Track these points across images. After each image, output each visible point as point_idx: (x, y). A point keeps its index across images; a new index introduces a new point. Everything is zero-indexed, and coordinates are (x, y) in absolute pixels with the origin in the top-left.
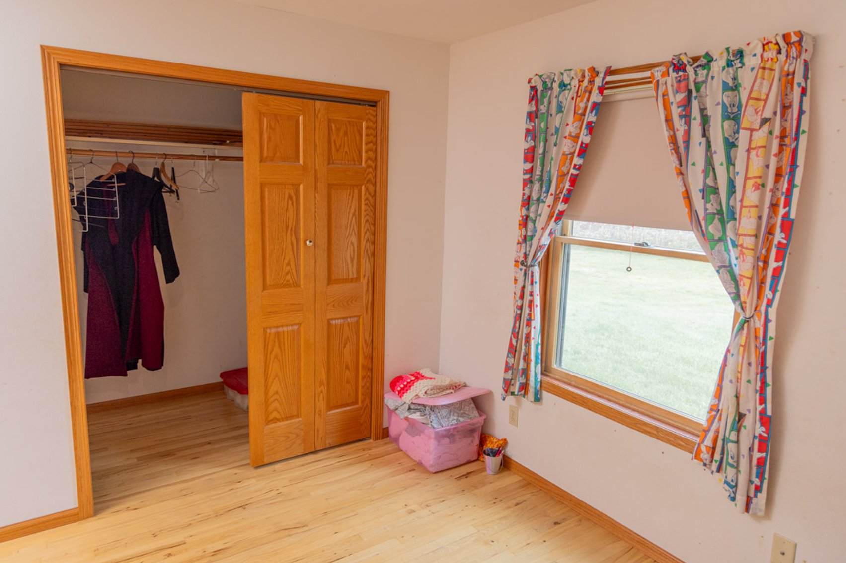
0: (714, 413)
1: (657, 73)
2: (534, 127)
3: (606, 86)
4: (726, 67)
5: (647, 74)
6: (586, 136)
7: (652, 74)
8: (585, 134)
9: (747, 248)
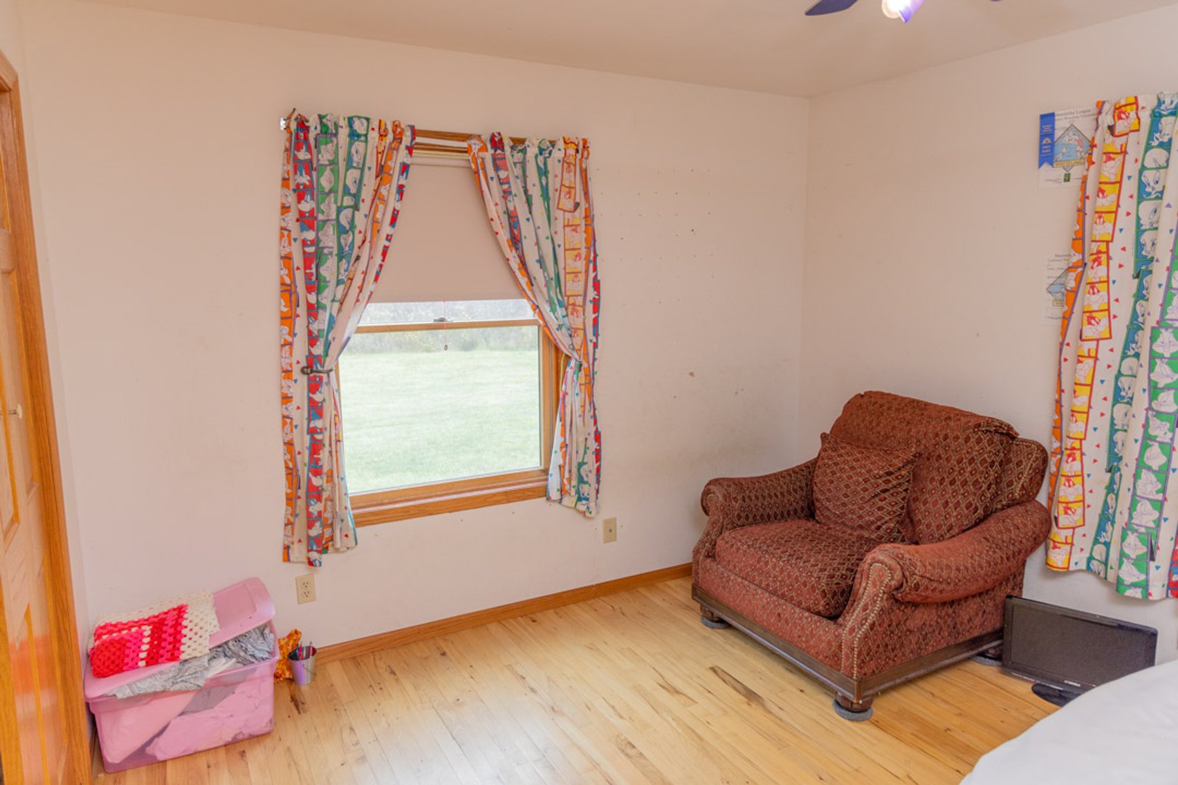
0: (564, 449)
1: (476, 146)
2: (311, 181)
3: (416, 146)
4: (539, 155)
5: (464, 145)
6: (398, 201)
7: (470, 146)
8: (397, 199)
9: (579, 306)
